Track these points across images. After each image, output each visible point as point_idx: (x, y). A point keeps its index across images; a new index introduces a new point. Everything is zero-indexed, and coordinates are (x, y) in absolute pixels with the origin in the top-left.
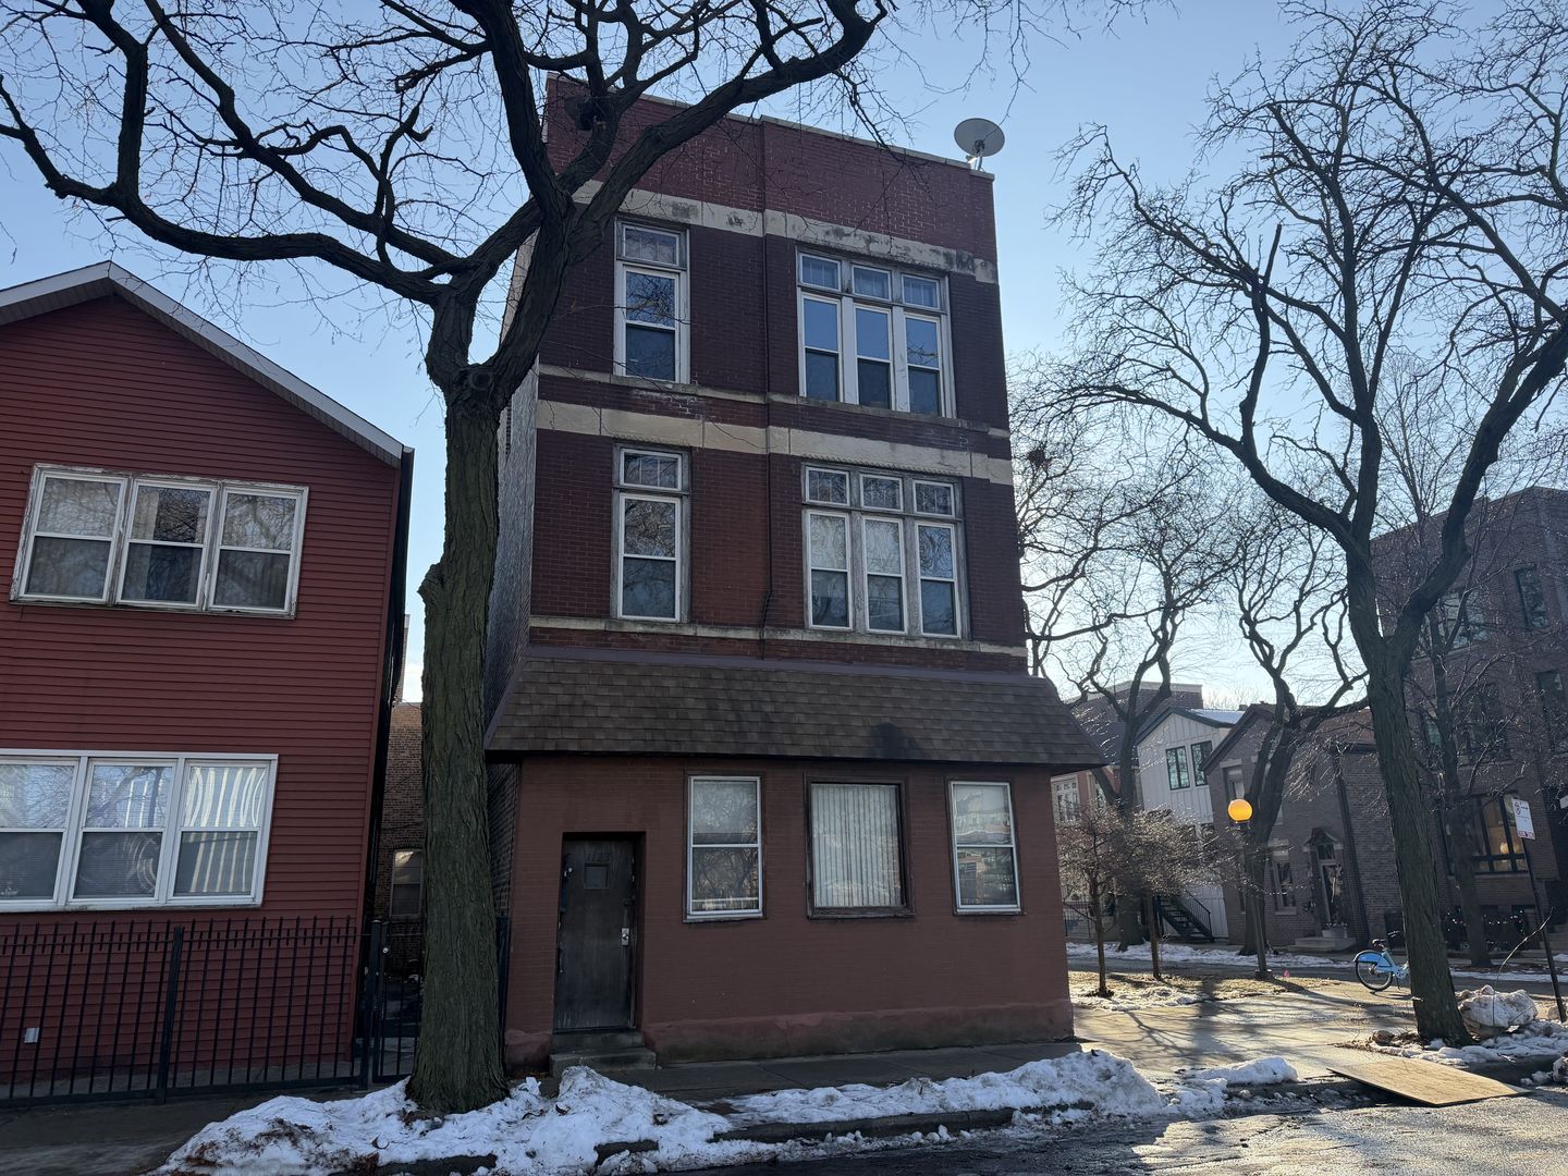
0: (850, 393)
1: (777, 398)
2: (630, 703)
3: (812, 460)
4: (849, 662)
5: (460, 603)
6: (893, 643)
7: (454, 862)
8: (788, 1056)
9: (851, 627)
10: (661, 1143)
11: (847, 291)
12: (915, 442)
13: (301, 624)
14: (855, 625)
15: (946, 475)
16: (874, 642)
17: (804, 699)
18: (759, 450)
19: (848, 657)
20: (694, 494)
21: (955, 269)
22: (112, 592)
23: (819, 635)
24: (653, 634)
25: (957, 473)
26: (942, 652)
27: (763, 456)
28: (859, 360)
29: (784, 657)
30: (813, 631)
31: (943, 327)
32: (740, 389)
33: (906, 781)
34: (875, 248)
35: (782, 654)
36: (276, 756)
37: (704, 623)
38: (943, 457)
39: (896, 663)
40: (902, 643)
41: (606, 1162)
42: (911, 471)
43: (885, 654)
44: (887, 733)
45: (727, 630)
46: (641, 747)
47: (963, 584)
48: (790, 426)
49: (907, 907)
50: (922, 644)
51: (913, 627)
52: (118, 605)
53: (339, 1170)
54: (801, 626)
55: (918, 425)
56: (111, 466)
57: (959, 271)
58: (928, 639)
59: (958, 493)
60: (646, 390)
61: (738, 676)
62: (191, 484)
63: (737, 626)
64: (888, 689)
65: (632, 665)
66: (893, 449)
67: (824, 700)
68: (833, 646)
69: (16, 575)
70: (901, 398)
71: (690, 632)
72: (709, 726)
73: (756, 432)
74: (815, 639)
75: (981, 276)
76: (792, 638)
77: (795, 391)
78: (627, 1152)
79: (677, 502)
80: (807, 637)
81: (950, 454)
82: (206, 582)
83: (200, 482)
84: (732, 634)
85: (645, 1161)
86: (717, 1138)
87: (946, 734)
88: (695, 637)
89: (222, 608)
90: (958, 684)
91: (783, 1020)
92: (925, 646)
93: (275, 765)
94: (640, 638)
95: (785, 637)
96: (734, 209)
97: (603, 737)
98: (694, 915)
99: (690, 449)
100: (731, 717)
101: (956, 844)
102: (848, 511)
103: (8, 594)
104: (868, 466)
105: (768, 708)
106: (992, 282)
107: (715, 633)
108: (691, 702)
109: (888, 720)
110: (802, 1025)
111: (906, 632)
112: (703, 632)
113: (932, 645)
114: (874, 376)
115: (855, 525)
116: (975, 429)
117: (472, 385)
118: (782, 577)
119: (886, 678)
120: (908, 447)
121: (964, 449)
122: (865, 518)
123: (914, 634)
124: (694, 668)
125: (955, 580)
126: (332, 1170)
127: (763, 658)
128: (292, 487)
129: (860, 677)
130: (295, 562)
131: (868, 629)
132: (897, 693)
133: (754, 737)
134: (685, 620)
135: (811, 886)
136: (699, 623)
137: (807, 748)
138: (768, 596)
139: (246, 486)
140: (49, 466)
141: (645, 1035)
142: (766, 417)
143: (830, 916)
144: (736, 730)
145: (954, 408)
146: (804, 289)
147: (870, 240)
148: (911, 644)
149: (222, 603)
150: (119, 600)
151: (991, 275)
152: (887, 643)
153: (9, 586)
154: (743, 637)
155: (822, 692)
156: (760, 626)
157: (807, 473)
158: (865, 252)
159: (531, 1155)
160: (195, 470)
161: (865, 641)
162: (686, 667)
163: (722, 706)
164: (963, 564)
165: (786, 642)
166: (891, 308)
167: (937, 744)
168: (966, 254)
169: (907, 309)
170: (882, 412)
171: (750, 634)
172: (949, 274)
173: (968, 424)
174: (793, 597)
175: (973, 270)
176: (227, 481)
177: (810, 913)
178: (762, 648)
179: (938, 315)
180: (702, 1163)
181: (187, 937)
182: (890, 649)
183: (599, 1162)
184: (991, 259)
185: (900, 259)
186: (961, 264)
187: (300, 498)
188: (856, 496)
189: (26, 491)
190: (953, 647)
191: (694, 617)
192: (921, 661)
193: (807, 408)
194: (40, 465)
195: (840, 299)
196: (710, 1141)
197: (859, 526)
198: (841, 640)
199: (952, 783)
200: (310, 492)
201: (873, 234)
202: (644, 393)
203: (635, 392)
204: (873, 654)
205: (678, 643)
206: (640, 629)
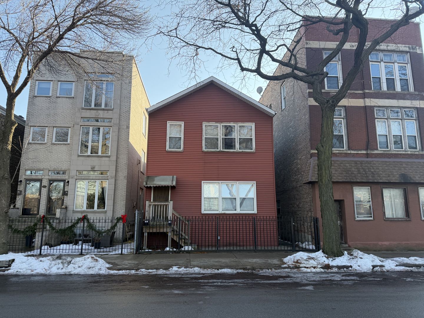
0: (384, 87)
1: (367, 91)
2: (339, 170)
3: (376, 106)
4: (390, 158)
5: (327, 151)
6: (401, 153)
7: (330, 206)
8: (382, 251)
9: (389, 149)
10: (385, 266)
11: (382, 60)
12: (404, 99)
13: (257, 153)
14: (390, 148)
15: (413, 107)
16: (397, 153)
17: (381, 168)
18: (363, 105)
19: (389, 157)
20: (347, 117)
21: (411, 51)
22: (220, 148)
23: (382, 152)
24: (341, 153)
25: (416, 106)
26: (415, 154)
27: (363, 106)
28: (386, 78)
29: (374, 157)
30: (380, 151)
31: (409, 67)
32: (357, 90)
33: (407, 187)
34: (389, 48)
35: (373, 157)
36: (255, 182)
37: (353, 150)
38: (412, 102)
39: (402, 158)
40: (404, 153)
41: (375, 269)
42: (403, 107)
43: (399, 156)
44: (403, 176)
45: (358, 151)
46: (344, 180)
47: (419, 136)
48: (370, 98)
49: (409, 218)
50: (409, 153)
51: (405, 148)
52: (222, 151)
53: (323, 266)
54: (377, 149)
55: (405, 95)
56: (217, 121)
57: (413, 51)
58: (411, 151)
59: (416, 112)
60: (333, 92)
61: (363, 162)
62: (232, 124)
63: (361, 150)
64: (402, 165)
65: (337, 161)
66: (398, 101)
67: (386, 168)
68: (386, 154)
69: (203, 146)
70: (398, 88)
71: (349, 152)
72: (359, 175)
73: (362, 100)
74: (381, 153)
75: (418, 51)
76: (375, 153)
77: (371, 89)
78: (379, 267)
79: (342, 120)
80: (379, 152)
81: (413, 101)
82: (237, 145)
83: (234, 123)
84: (359, 152)
85: (384, 269)
86: (397, 266)
87: (419, 176)
88: (351, 153)
89: (241, 150)
90: (420, 162)
91: (380, 243)
92: (410, 153)
93: (255, 184)
94: (337, 154)
95: (373, 152)
96: (352, 43)
97: (335, 178)
98: (357, 219)
99: (345, 106)
100: (364, 173)
101: (421, 203)
102: (387, 119)
103: (202, 150)
104: (392, 107)
105: (372, 170)
106: (421, 53)
107: (355, 152)
108: (353, 169)
109: (403, 173)
110: (385, 244)
111: (404, 149)
112: (353, 152)
113: (412, 153)
114: (391, 82)
115: (389, 122)
116: (420, 94)
117: (331, 103)
118: (371, 137)
119: (400, 162)
120: (402, 101)
121: (417, 100)
122: (391, 120)
123: (406, 150)
124: (353, 161)
125: (416, 135)
126: (322, 266)
127: (368, 158)
128: (251, 123)
129: (394, 162)
130: (254, 140)
131: (394, 149)
132: (404, 166)
133: (371, 178)
134: (347, 149)
135: (384, 213)
136: (351, 150)
137: (384, 180)
138: (368, 142)
139: (242, 124)
140: (205, 122)
141: (348, 244)
142: (364, 96)
143: (389, 220)
144: (366, 176)
145: (413, 89)
146: (371, 61)
147: (388, 46)
148: (406, 153)
149: (241, 149)
150: (222, 150)
151: (421, 51)
152: (400, 153)
153: (202, 148)
154: (363, 153)
155: (385, 166)
156: (367, 149)
157: (375, 110)
158: (387, 49)
159: (359, 266)
160: (232, 121)
161: (394, 152)
162: (350, 161)
163: (361, 170)
164: (418, 131)
165: (374, 154)
166: (394, 63)
167: (417, 178)
168: (414, 46)
169: (398, 63)
170: (394, 92)
171: (364, 152)
172: (409, 52)
173: (418, 93)
174: (374, 142)
175: (416, 50)
176: (238, 123)
177: (385, 219)
178: (367, 156)
179: (407, 64)
180: (396, 270)
181: (256, 219)
182: (400, 154)
183: (373, 269)
184: (420, 46)
185: (396, 50)
186: (413, 49)
187: (253, 125)
188: (388, 115)
189: (202, 128)
190: (418, 153)
191: (349, 148)
192: (409, 157)
193: (374, 93)
194: (204, 122)
195: (380, 63)
196: (396, 266)
197: (390, 123)
198: (388, 152)
199: (419, 188)
200: (255, 124)
201: (388, 44)
202: (333, 93)
203: (331, 93)
204: (396, 156)
205: (347, 155)
206: (337, 152)
